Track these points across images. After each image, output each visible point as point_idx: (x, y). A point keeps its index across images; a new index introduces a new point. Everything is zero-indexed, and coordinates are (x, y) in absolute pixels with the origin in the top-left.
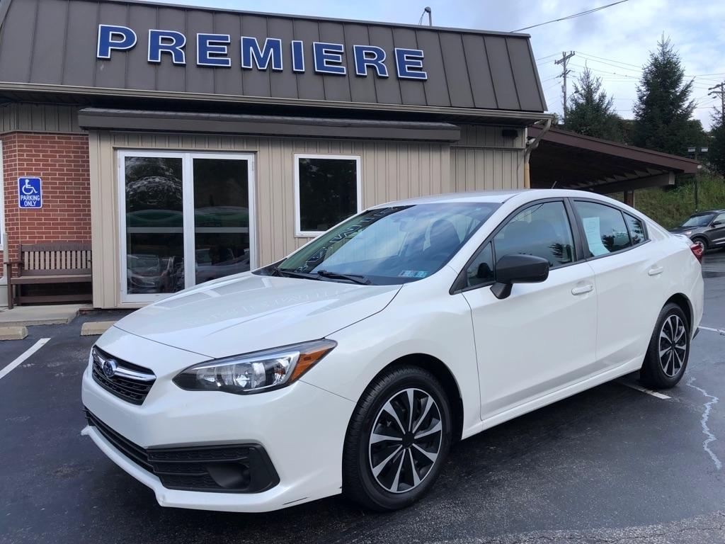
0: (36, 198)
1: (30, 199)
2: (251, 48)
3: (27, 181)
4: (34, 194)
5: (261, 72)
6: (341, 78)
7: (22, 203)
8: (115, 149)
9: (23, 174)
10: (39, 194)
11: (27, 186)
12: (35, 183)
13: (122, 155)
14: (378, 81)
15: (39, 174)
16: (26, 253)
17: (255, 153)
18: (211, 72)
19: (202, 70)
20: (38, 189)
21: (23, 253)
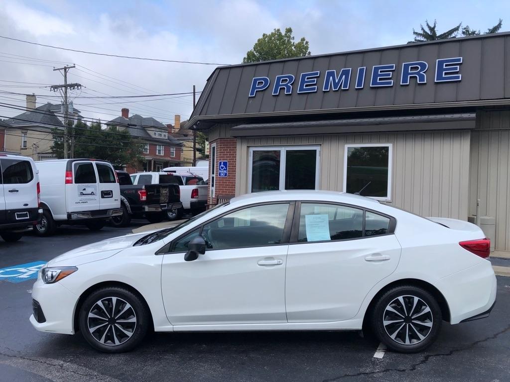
0: (225, 171)
1: (223, 172)
2: (331, 78)
3: (222, 163)
4: (224, 170)
5: (335, 93)
6: (389, 89)
7: (220, 173)
8: (248, 147)
9: (220, 159)
10: (226, 170)
11: (222, 166)
12: (225, 164)
13: (252, 150)
14: (418, 87)
15: (227, 159)
16: (219, 200)
17: (321, 145)
18: (305, 96)
19: (301, 96)
20: (226, 167)
21: (218, 200)
